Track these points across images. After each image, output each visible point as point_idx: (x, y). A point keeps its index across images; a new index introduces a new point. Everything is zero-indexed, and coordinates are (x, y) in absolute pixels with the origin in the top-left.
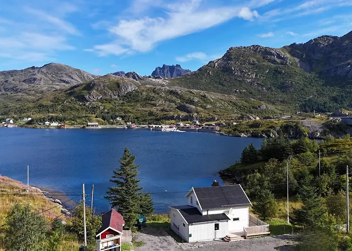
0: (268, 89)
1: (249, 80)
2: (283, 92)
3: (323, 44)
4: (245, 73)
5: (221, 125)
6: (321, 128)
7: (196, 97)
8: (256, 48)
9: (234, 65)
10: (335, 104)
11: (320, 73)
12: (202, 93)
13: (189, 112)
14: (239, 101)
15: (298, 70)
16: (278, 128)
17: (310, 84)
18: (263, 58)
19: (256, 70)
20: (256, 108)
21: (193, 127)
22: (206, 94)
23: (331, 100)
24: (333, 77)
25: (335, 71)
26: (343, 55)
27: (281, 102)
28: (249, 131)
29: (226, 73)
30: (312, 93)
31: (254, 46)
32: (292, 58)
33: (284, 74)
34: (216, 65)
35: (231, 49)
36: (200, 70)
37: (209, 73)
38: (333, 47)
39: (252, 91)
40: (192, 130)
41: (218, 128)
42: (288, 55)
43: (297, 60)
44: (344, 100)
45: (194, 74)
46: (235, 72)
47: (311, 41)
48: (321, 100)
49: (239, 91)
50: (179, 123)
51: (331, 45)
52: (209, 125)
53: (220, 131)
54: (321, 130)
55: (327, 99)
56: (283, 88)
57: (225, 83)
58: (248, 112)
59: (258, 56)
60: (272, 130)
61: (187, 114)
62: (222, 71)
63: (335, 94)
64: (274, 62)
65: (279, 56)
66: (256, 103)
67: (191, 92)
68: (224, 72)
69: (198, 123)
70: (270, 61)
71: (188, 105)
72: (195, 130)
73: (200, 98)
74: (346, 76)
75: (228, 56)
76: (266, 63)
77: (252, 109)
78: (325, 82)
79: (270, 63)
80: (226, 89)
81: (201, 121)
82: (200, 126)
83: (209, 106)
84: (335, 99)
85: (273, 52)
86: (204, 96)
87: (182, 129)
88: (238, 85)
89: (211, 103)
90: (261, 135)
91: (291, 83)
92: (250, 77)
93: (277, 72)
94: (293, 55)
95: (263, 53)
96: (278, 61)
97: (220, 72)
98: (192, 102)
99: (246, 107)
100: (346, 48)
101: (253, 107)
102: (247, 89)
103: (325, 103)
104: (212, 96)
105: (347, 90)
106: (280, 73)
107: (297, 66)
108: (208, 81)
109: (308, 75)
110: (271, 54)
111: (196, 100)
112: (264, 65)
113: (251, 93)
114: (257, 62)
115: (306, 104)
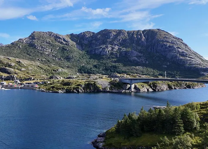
0: (59, 59)
1: (47, 53)
2: (68, 61)
3: (88, 36)
4: (45, 48)
5: (38, 83)
6: (109, 85)
7: (13, 62)
8: (50, 34)
9: (36, 43)
10: (96, 69)
11: (87, 51)
12: (17, 60)
13: (9, 73)
14: (44, 66)
15: (75, 49)
16: (83, 86)
17: (82, 57)
18: (55, 40)
19: (51, 47)
20: (56, 71)
21: (15, 85)
22: (20, 61)
23: (94, 67)
24: (94, 54)
25: (95, 51)
26: (98, 43)
27: (67, 67)
28: (64, 88)
29: (31, 47)
30: (84, 63)
31: (49, 32)
32: (72, 42)
33: (68, 51)
34: (24, 41)
35: (34, 32)
36: (12, 44)
37: (19, 46)
38: (93, 38)
39: (49, 60)
40: (15, 88)
41: (37, 86)
42: (69, 40)
43: (75, 43)
44: (100, 67)
45: (8, 46)
46: (37, 47)
47: (81, 33)
48: (89, 66)
49: (41, 59)
50: (3, 83)
51: (92, 37)
52: (29, 84)
53: (39, 88)
54: (109, 86)
55: (92, 66)
56: (68, 59)
57: (31, 54)
58: (50, 73)
59: (52, 39)
60: (80, 87)
61: (8, 75)
62: (28, 46)
63: (95, 64)
64: (62, 43)
65: (64, 40)
66: (55, 68)
67: (8, 59)
68: (30, 46)
69: (19, 82)
70: (59, 42)
71: (7, 68)
72: (17, 88)
73: (16, 63)
74: (100, 54)
75: (32, 37)
76: (57, 43)
77: (53, 72)
78: (90, 57)
79: (59, 44)
80: (32, 57)
81: (21, 80)
82: (21, 84)
83: (23, 69)
84: (95, 66)
85: (61, 37)
86: (19, 62)
87: (6, 87)
88: (40, 55)
89: (24, 67)
90: (73, 91)
91: (72, 56)
92: (48, 51)
93: (63, 49)
94: (72, 40)
95: (55, 37)
96: (64, 43)
97: (27, 46)
98: (10, 66)
99: (49, 70)
100: (99, 39)
101: (54, 70)
102: (46, 59)
103: (91, 68)
104: (25, 62)
105: (101, 61)
106: (66, 50)
107: (75, 47)
108: (19, 51)
109: (81, 52)
110: (60, 38)
111: (13, 64)
112: (56, 44)
113: (49, 61)
114: (51, 42)
115: (81, 68)
